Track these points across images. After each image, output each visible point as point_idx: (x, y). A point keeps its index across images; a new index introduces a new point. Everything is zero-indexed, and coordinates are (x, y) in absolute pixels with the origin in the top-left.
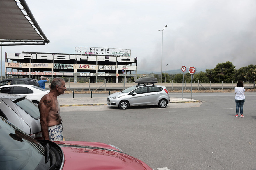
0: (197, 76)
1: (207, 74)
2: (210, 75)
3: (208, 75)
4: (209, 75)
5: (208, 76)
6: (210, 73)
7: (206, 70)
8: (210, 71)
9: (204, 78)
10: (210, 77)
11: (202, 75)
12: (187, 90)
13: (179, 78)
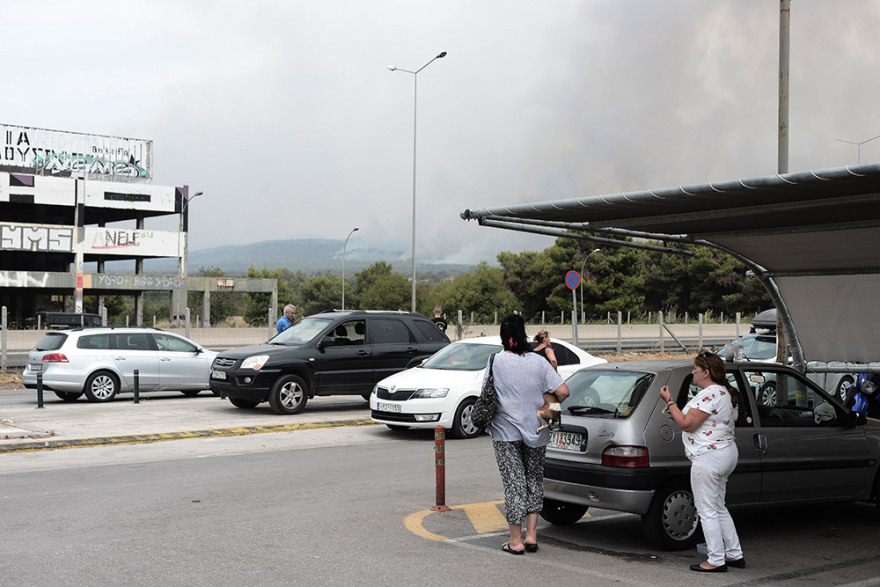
1: (506, 276)
2: (518, 279)
3: (510, 279)
4: (519, 283)
5: (513, 287)
6: (519, 274)
7: (502, 259)
8: (518, 261)
10: (525, 290)
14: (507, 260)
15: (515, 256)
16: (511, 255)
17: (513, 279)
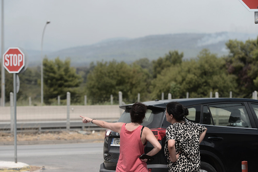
0: (189, 71)
1: (231, 62)
2: (242, 64)
3: (234, 65)
4: (241, 68)
5: (236, 71)
6: (243, 60)
7: (230, 46)
8: (243, 48)
9: (215, 78)
10: (246, 73)
11: (206, 66)
12: (71, 133)
13: (107, 80)
14: (235, 47)
15: (241, 43)
16: (238, 43)
17: (237, 64)
